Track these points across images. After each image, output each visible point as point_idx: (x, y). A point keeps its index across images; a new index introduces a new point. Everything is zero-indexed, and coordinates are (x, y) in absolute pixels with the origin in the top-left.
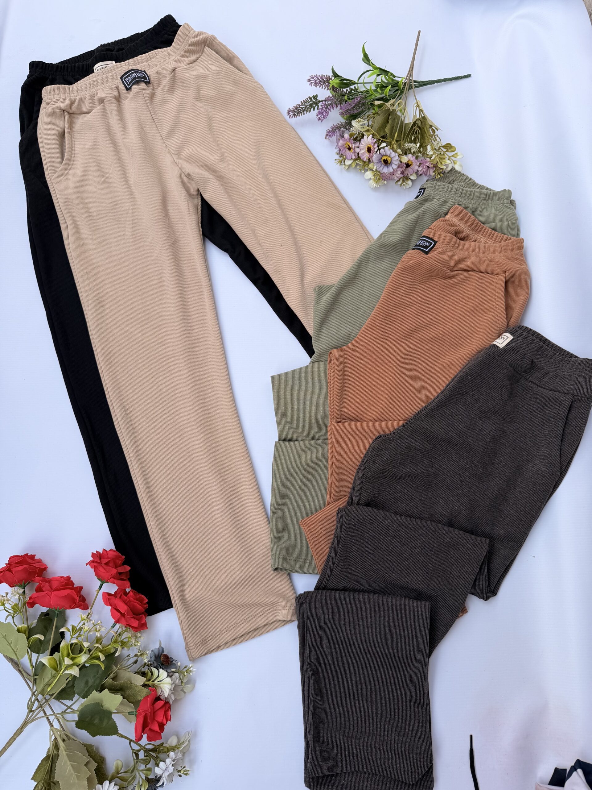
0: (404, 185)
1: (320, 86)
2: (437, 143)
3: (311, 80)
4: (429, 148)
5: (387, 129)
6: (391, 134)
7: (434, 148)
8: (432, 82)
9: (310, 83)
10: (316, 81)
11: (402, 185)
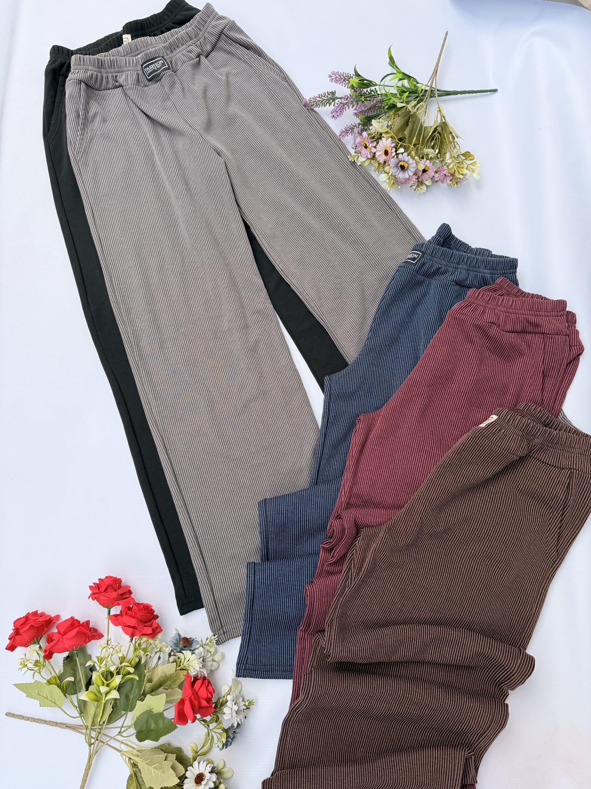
0: (418, 190)
1: (340, 84)
2: (457, 151)
3: (331, 76)
4: (448, 155)
5: (407, 132)
6: (410, 137)
7: (453, 156)
8: (456, 93)
9: (330, 78)
10: (337, 77)
11: (417, 189)
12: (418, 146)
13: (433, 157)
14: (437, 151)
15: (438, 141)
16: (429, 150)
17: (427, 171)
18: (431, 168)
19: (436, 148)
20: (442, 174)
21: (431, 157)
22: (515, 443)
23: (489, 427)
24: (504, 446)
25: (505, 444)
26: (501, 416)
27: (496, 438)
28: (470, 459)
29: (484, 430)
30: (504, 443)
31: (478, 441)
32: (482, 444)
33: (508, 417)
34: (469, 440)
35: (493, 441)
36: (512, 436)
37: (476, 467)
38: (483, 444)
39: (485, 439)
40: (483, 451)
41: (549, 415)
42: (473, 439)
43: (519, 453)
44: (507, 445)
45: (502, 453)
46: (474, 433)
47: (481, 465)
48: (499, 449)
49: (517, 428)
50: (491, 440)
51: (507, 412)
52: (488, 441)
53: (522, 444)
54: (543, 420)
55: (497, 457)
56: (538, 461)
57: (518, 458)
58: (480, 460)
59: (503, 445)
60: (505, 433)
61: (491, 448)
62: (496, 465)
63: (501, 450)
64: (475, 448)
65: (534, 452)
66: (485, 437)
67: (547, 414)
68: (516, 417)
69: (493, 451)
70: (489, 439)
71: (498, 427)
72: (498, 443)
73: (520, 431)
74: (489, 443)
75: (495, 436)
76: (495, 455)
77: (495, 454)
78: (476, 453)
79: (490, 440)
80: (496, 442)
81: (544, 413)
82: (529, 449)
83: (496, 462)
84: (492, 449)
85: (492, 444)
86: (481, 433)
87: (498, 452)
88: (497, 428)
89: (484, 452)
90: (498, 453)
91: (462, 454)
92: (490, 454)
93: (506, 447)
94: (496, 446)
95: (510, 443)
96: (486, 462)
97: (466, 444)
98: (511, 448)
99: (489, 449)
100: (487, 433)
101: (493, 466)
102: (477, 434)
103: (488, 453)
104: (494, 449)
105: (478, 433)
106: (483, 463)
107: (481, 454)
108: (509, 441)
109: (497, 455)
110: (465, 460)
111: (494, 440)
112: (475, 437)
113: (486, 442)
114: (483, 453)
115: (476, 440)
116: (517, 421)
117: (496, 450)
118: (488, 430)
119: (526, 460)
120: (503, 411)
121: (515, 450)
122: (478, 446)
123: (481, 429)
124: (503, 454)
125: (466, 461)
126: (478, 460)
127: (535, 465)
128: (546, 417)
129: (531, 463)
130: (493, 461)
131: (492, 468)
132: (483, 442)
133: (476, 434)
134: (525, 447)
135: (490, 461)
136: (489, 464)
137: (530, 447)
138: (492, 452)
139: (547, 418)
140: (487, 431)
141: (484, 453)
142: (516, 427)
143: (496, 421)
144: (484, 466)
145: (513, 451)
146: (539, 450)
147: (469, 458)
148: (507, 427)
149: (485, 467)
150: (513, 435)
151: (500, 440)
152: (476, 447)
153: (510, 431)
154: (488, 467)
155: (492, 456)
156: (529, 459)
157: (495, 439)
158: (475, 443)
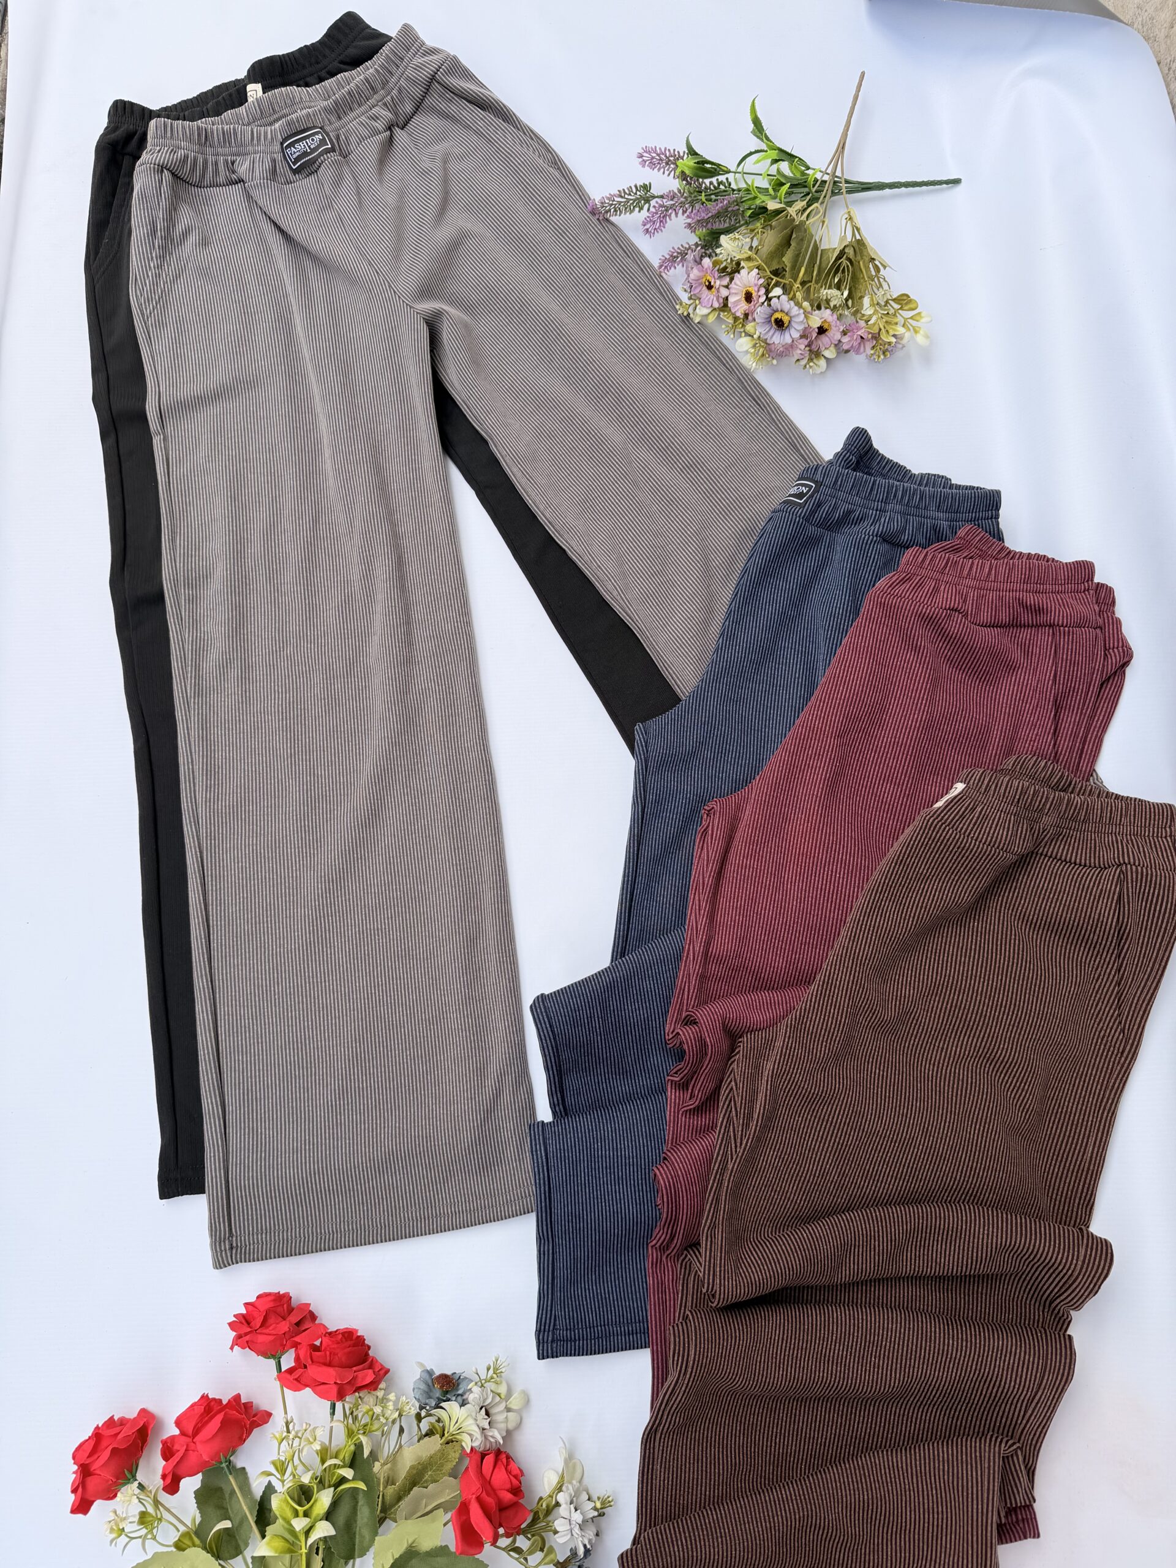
0: (811, 368)
1: (659, 169)
2: (883, 292)
3: (643, 156)
4: (866, 301)
5: (787, 259)
6: (793, 267)
7: (876, 303)
10: (653, 158)
11: (808, 367)
12: (810, 284)
13: (838, 306)
14: (846, 293)
15: (848, 275)
16: (829, 291)
17: (826, 330)
18: (833, 324)
19: (843, 288)
20: (855, 337)
21: (835, 306)
22: (1006, 830)
23: (952, 805)
24: (985, 837)
25: (986, 834)
26: (972, 781)
27: (967, 823)
28: (925, 871)
29: (942, 812)
30: (985, 832)
31: (934, 833)
32: (942, 838)
33: (986, 782)
34: (916, 834)
35: (963, 831)
36: (997, 817)
37: (938, 884)
38: (945, 837)
39: (948, 828)
40: (947, 851)
41: (1063, 772)
42: (924, 831)
43: (1016, 849)
44: (991, 835)
45: (984, 850)
46: (925, 819)
47: (947, 879)
48: (975, 843)
49: (1004, 800)
50: (959, 829)
51: (982, 774)
52: (953, 831)
53: (1020, 829)
54: (1053, 783)
55: (976, 860)
56: (1055, 861)
57: (1015, 858)
58: (943, 870)
59: (984, 835)
60: (983, 812)
61: (961, 843)
62: (976, 877)
63: (981, 845)
64: (930, 848)
65: (1046, 845)
66: (947, 823)
67: (1059, 771)
68: (1001, 780)
69: (966, 848)
70: (955, 827)
71: (968, 803)
72: (973, 832)
73: (1012, 805)
74: (956, 834)
75: (966, 821)
76: (970, 856)
77: (970, 854)
78: (934, 856)
79: (956, 830)
80: (968, 831)
81: (1053, 769)
82: (1035, 838)
83: (975, 871)
84: (963, 845)
85: (962, 836)
86: (937, 818)
87: (975, 849)
88: (966, 805)
89: (948, 853)
90: (976, 851)
91: (908, 862)
92: (961, 856)
93: (989, 838)
94: (970, 840)
95: (995, 830)
96: (955, 872)
97: (912, 842)
98: (998, 840)
99: (957, 846)
100: (949, 817)
101: (970, 879)
102: (931, 821)
103: (957, 854)
104: (967, 845)
105: (932, 819)
106: (949, 874)
107: (943, 858)
108: (994, 826)
109: (974, 855)
110: (916, 873)
111: (964, 829)
112: (928, 826)
113: (949, 835)
114: (947, 855)
115: (930, 832)
116: (1003, 788)
117: (971, 847)
118: (951, 811)
119: (1034, 862)
120: (974, 773)
121: (1007, 842)
122: (934, 843)
123: (937, 811)
124: (986, 852)
125: (917, 875)
126: (940, 871)
127: (1051, 869)
128: (1058, 777)
129: (1043, 867)
130: (968, 868)
131: (968, 882)
132: (944, 835)
133: (928, 821)
134: (1026, 834)
135: (962, 869)
136: (963, 876)
137: (1035, 835)
138: (964, 852)
139: (1059, 779)
140: (949, 813)
141: (949, 855)
142: (1003, 798)
143: (964, 792)
144: (953, 880)
145: (1004, 844)
146: (1055, 840)
147: (921, 870)
148: (985, 801)
149: (954, 883)
150: (998, 814)
151: (976, 826)
152: (932, 847)
153: (992, 808)
154: (961, 883)
155: (964, 859)
156: (1037, 859)
157: (965, 827)
158: (930, 839)
